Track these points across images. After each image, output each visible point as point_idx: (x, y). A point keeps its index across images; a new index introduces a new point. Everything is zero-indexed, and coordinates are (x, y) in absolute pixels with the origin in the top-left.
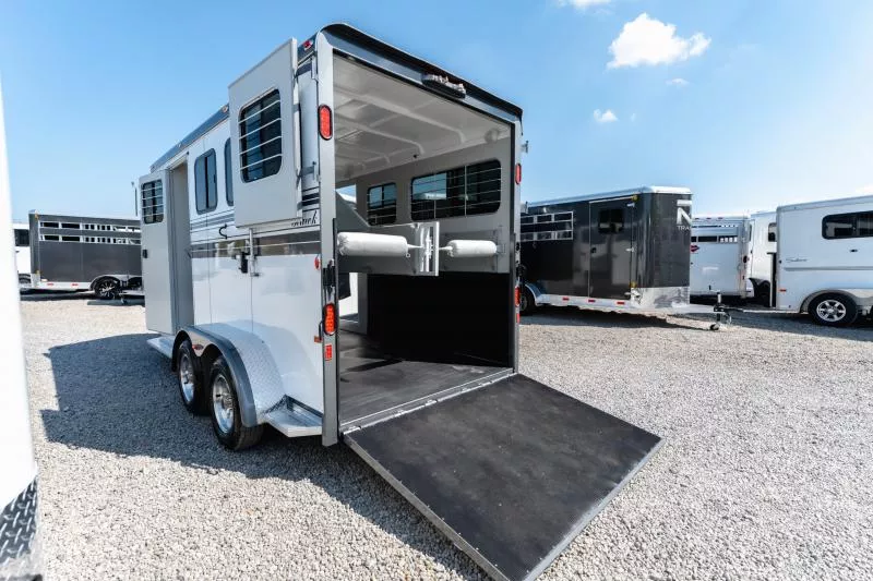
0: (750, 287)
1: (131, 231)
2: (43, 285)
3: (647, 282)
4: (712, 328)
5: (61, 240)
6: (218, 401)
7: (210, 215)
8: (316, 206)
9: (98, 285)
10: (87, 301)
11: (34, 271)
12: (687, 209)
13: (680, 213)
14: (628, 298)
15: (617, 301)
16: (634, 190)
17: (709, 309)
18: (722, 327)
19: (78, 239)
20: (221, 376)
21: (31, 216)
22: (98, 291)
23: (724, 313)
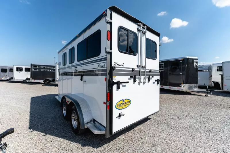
0: (213, 84)
1: (53, 68)
2: (33, 81)
3: (186, 82)
4: (206, 96)
5: (37, 70)
6: (73, 119)
7: (73, 64)
8: (106, 61)
9: (45, 81)
10: (42, 85)
11: (31, 78)
12: (197, 63)
13: (195, 64)
14: (181, 87)
15: (177, 87)
16: (182, 58)
17: (205, 90)
18: (209, 95)
19: (41, 70)
20: (74, 111)
21: (31, 65)
22: (45, 82)
23: (209, 92)
